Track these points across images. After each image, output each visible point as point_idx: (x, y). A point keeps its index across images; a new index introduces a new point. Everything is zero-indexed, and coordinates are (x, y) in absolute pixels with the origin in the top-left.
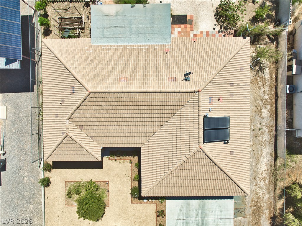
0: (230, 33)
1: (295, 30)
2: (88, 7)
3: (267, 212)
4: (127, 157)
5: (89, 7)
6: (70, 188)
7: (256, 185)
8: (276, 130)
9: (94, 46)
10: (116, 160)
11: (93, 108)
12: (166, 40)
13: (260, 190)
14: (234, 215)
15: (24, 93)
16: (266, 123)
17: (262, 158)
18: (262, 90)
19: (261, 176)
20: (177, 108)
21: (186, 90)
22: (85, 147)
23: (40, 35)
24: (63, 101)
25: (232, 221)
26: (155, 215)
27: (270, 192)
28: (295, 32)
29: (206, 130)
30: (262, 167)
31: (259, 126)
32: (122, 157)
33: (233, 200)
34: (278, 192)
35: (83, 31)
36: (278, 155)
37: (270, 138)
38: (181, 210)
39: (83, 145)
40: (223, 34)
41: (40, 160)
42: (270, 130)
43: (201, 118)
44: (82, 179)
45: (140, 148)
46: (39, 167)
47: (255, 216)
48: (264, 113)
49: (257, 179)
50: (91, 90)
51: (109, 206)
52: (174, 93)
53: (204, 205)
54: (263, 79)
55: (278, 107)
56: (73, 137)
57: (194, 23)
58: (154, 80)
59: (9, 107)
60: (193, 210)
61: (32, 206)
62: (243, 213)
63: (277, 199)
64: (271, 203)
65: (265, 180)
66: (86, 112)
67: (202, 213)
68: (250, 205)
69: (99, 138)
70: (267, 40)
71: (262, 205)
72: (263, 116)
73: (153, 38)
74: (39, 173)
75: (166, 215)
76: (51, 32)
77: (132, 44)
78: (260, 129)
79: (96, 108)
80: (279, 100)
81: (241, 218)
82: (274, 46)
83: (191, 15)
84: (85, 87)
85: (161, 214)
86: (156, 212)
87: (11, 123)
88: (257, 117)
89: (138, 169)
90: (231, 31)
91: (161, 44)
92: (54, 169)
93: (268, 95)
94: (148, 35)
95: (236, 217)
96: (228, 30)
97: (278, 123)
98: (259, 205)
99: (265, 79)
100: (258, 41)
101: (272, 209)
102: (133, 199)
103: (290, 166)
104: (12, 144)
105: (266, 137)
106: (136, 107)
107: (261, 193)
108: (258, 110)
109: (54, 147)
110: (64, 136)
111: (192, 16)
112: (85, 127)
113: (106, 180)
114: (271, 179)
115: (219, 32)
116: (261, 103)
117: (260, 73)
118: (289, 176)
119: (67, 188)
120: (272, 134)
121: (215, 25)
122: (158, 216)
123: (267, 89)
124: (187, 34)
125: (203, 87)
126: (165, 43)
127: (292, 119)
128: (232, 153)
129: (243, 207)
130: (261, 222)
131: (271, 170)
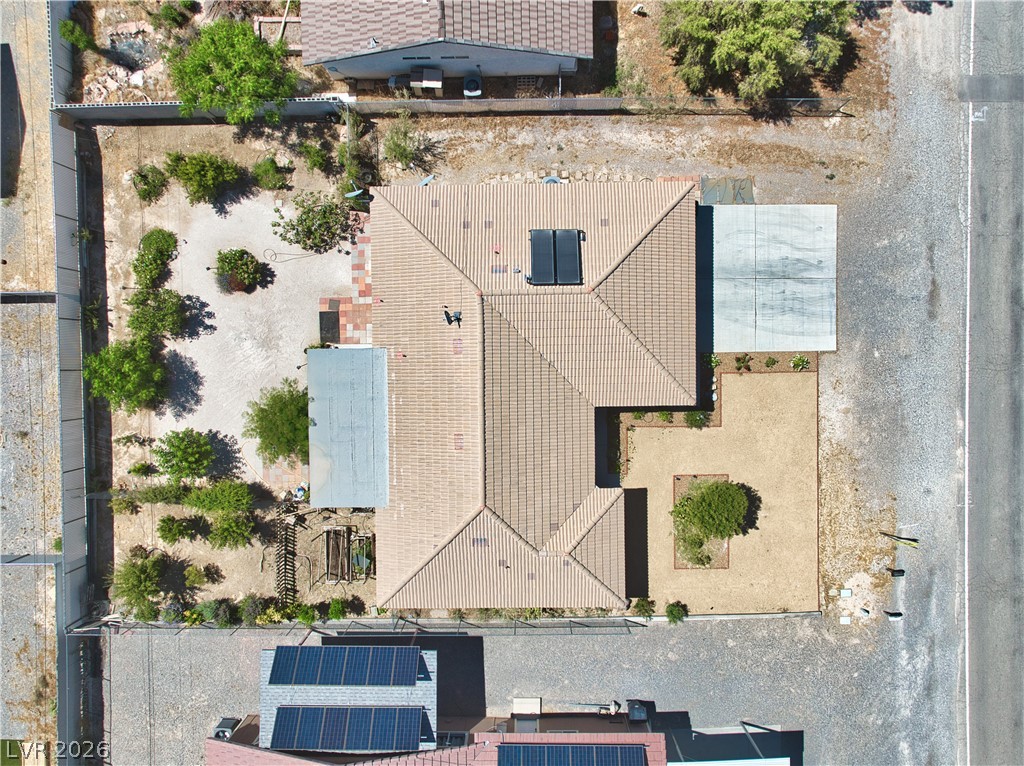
0: (355, 220)
1: (346, 79)
2: (305, 519)
3: (742, 130)
4: (622, 436)
5: (306, 516)
6: (690, 560)
7: (683, 154)
8: (562, 113)
9: (391, 500)
10: (628, 460)
11: (515, 501)
12: (378, 357)
13: (694, 145)
14: (747, 204)
15: (485, 659)
16: (547, 135)
17: (623, 142)
18: (475, 145)
19: (662, 145)
20: (513, 336)
21: (478, 320)
22: (594, 519)
23: (364, 620)
24: (502, 563)
25: (760, 208)
26: (747, 376)
27: (699, 124)
28: (351, 78)
29: (556, 280)
30: (643, 142)
31: (553, 150)
32: (622, 448)
33: (715, 206)
34: (698, 105)
35: (354, 529)
36: (618, 107)
37: (580, 126)
38: (736, 321)
39: (591, 523)
40: (359, 234)
41: (629, 623)
42: (562, 126)
43: (532, 289)
44: (670, 534)
45: (596, 408)
46: (644, 626)
47: (751, 155)
48: (525, 139)
49: (670, 152)
50: (480, 504)
51: (728, 476)
52: (484, 342)
53: (724, 270)
54: (451, 146)
55: (512, 110)
56: (574, 543)
57: (336, 296)
58: (459, 381)
59: (516, 692)
60: (736, 293)
61: (731, 643)
62: (744, 183)
63: (714, 108)
64: (723, 121)
65: (672, 134)
66: (523, 515)
67: (742, 273)
68: (726, 169)
69: (577, 491)
70: (367, 138)
71: (727, 141)
72: (532, 141)
73: (375, 383)
74: (657, 627)
75: (746, 351)
76: (356, 598)
77: (386, 424)
78: (560, 149)
79: (514, 496)
80: (496, 109)
81: (754, 188)
82: (381, 123)
83: (320, 303)
84: (474, 515)
85: (743, 363)
86: (741, 374)
87: (550, 689)
88: (534, 155)
89: (646, 412)
90: (352, 218)
91: (386, 368)
92: (650, 594)
93: (485, 132)
94: (370, 395)
95: (753, 199)
96: (350, 222)
97: (546, 109)
98: (727, 148)
99: (451, 140)
100: (372, 158)
101: (737, 118)
102: (712, 424)
103: (641, 80)
104: (595, 685)
105: (577, 134)
106: (513, 417)
107: (700, 145)
108: (519, 153)
109: (596, 582)
110: (571, 561)
111: (323, 301)
112: (554, 520)
113: (671, 480)
114: (669, 121)
115: (354, 243)
116: (504, 146)
117: (440, 150)
118: (663, 80)
119: (690, 565)
120: (570, 122)
121: (340, 251)
122: (748, 369)
123: (473, 134)
124: (360, 310)
125: (472, 286)
126: (383, 360)
127: (538, 77)
128: (605, 223)
129: (731, 185)
130: (764, 143)
131: (651, 122)
